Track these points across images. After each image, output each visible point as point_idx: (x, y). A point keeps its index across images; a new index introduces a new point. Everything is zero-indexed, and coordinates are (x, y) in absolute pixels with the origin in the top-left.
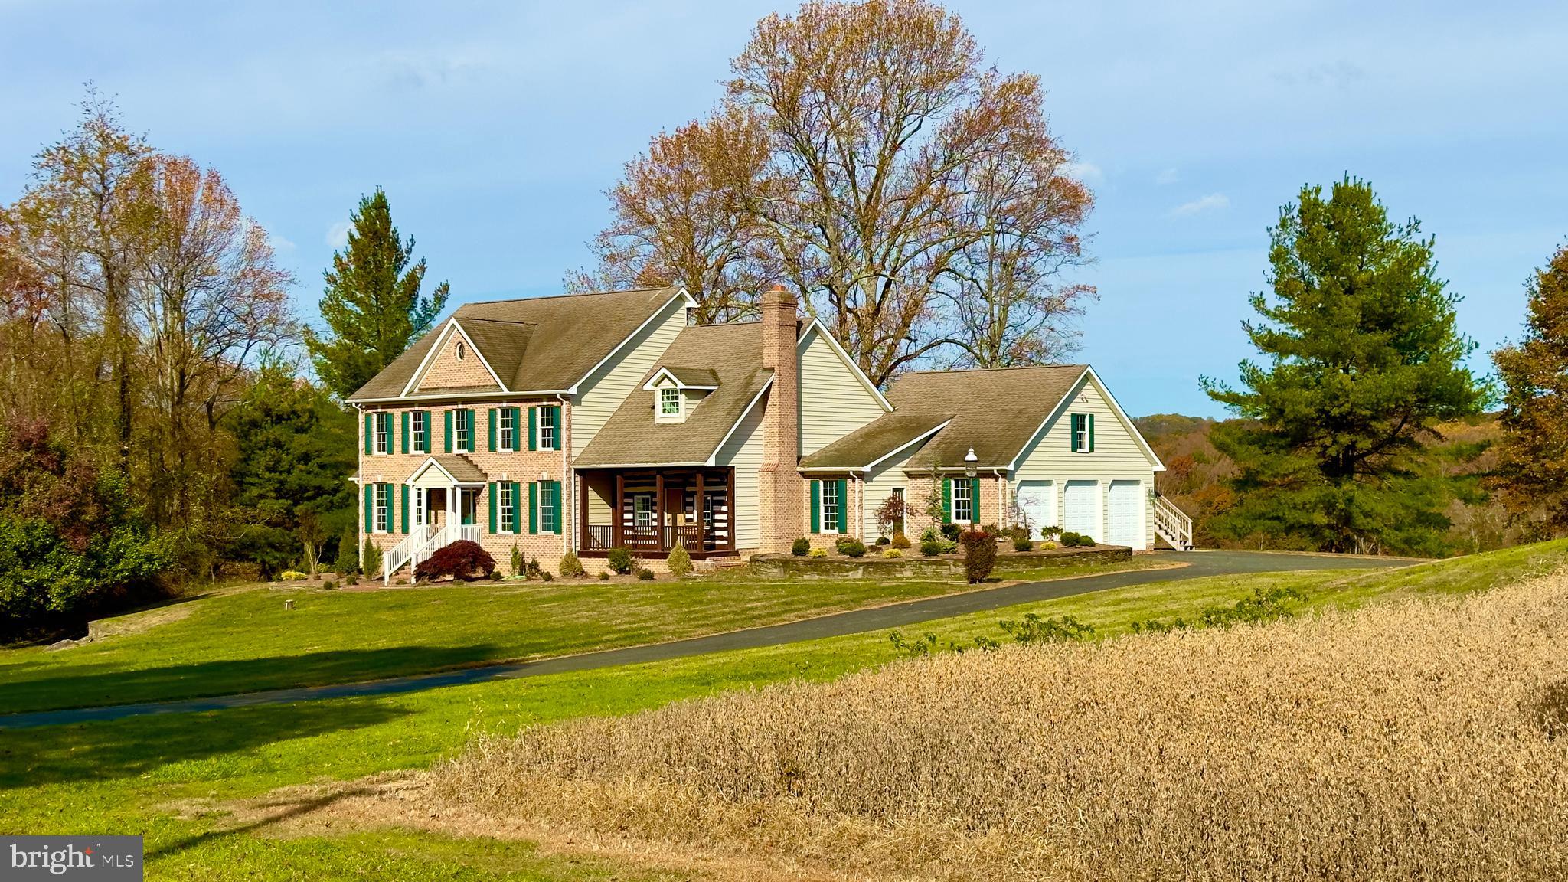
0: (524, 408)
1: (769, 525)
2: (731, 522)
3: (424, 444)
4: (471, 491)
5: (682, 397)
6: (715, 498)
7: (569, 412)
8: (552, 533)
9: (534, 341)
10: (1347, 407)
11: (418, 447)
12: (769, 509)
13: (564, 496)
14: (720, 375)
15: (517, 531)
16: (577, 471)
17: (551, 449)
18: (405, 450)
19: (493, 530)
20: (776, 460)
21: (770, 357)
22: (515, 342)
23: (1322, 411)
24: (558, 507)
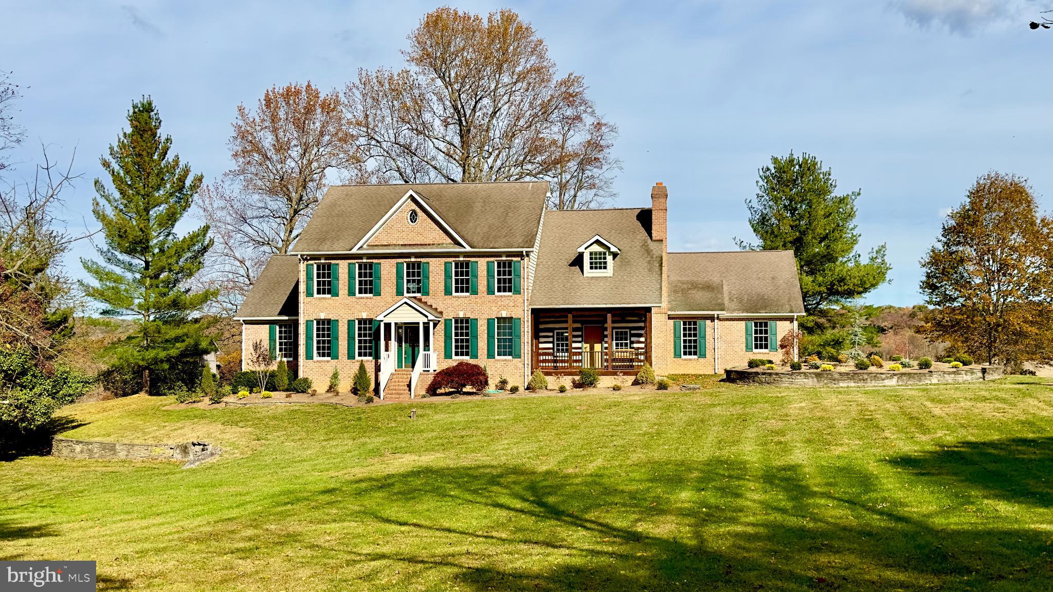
0: (482, 262)
1: (663, 352)
2: (648, 349)
3: (370, 289)
5: (610, 258)
6: (632, 332)
7: (528, 266)
13: (524, 329)
16: (533, 310)
17: (507, 294)
18: (350, 294)
21: (659, 233)
24: (517, 337)
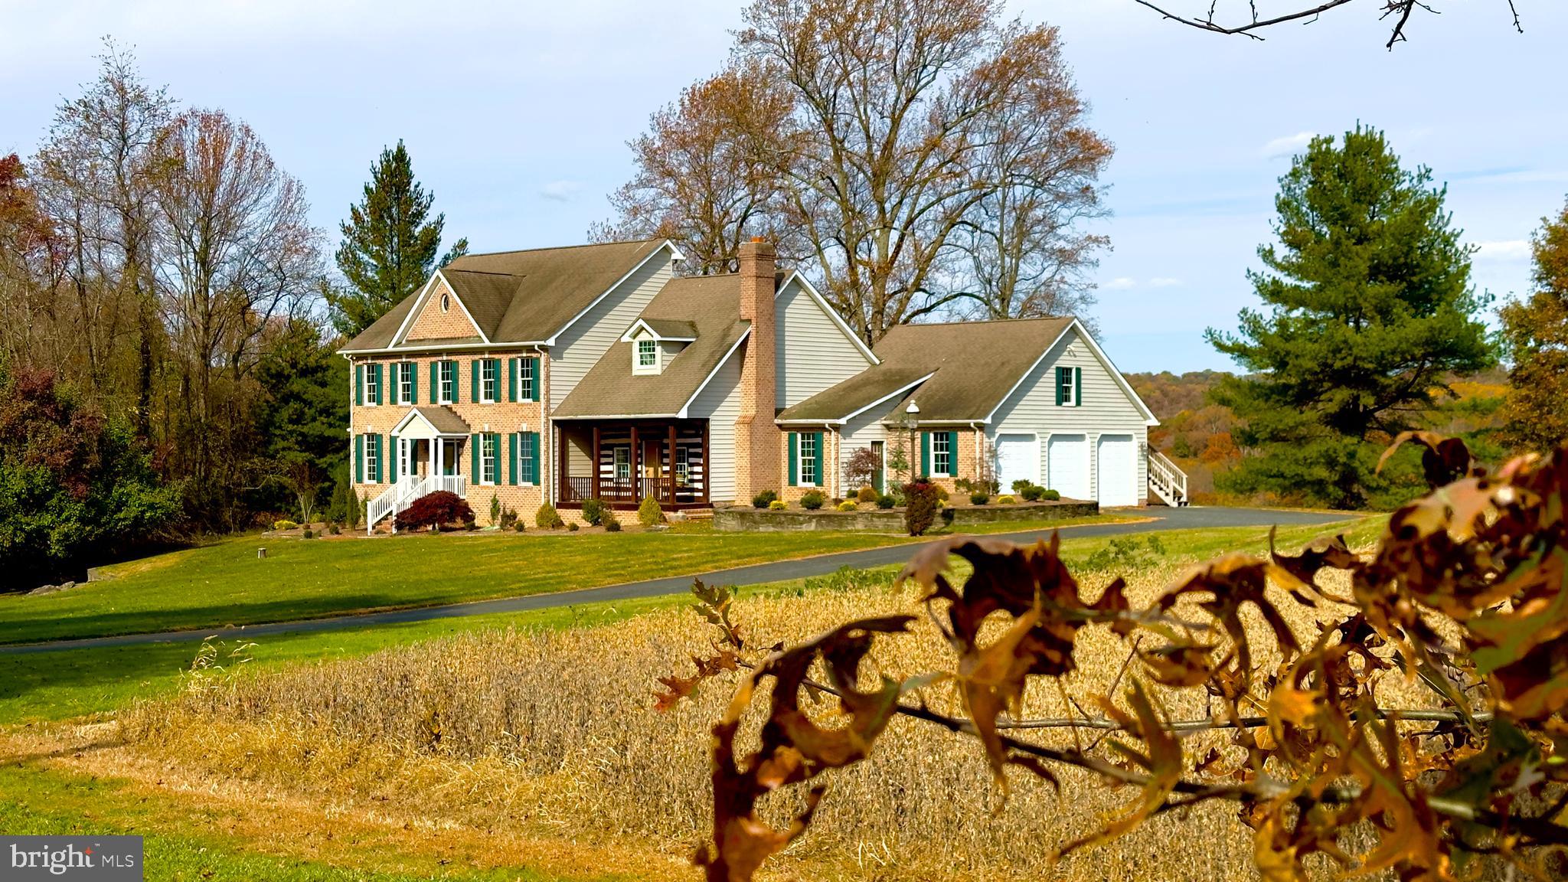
0: (505, 359)
1: (745, 478)
2: (706, 474)
3: (411, 395)
4: (455, 442)
5: (658, 349)
6: (691, 450)
7: (548, 365)
8: (530, 484)
9: (520, 293)
10: (1350, 360)
11: (406, 398)
12: (745, 462)
13: (543, 448)
14: (700, 327)
15: (498, 482)
16: (555, 422)
17: (530, 401)
18: (393, 401)
19: (475, 481)
20: (753, 412)
21: (748, 307)
22: (500, 293)
23: (1325, 365)
24: (537, 457)
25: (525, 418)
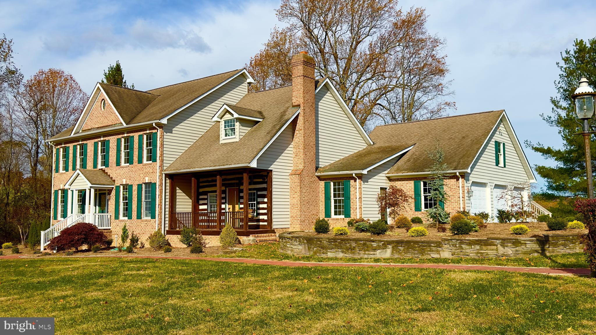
0: (136, 135)
1: (296, 212)
2: (270, 209)
3: (83, 164)
5: (237, 124)
6: (259, 193)
7: (162, 137)
8: (149, 218)
11: (81, 166)
12: (296, 201)
13: (158, 193)
14: (266, 113)
15: (130, 217)
16: (167, 175)
18: (74, 169)
19: (117, 217)
20: (301, 167)
21: (297, 98)
24: (154, 200)
25: (146, 174)
